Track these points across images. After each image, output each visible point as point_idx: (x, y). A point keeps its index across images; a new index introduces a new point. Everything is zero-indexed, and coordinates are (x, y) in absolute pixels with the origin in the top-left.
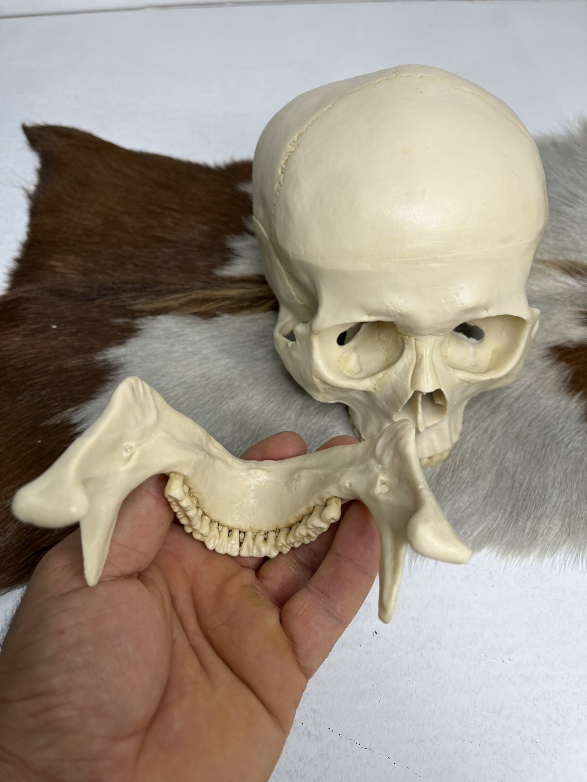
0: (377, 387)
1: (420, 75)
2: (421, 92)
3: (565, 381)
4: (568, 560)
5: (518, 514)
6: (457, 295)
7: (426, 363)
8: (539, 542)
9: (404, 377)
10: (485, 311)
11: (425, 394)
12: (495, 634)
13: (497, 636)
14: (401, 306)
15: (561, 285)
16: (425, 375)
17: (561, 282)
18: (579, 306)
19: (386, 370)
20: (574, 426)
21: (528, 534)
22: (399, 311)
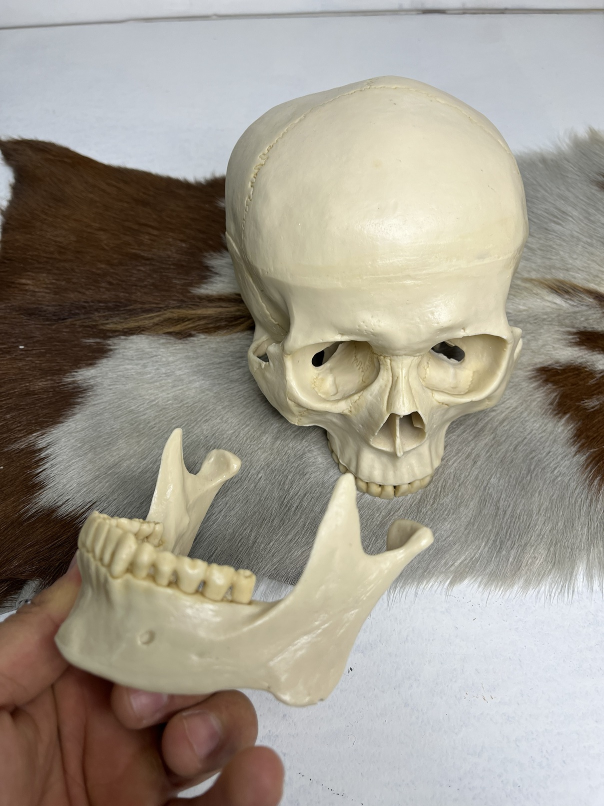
0: (353, 410)
1: (394, 87)
2: (395, 104)
3: (551, 404)
4: (554, 590)
5: (501, 543)
6: (432, 313)
7: (402, 385)
8: (524, 572)
9: (379, 399)
10: (462, 330)
11: (402, 417)
12: (476, 670)
13: (479, 673)
14: (374, 325)
15: (549, 304)
16: (401, 397)
17: (550, 302)
18: (567, 327)
19: (362, 392)
20: (560, 451)
21: (512, 564)
22: (372, 331)
